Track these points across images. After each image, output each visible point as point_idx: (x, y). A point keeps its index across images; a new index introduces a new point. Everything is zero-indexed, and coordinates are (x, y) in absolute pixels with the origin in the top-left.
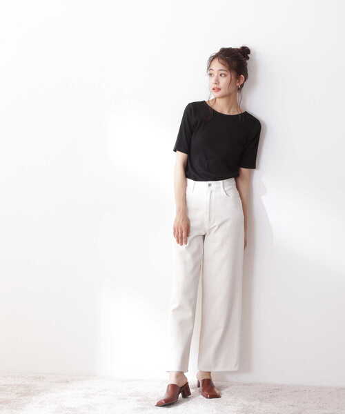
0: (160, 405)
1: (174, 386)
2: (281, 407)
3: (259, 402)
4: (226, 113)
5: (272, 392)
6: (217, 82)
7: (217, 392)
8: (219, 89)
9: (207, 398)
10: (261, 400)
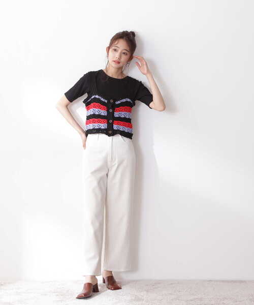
0: (80, 298)
1: (89, 284)
2: (162, 295)
3: (145, 292)
5: (153, 285)
6: (120, 58)
7: (119, 285)
8: (119, 63)
9: (112, 290)
10: (147, 291)
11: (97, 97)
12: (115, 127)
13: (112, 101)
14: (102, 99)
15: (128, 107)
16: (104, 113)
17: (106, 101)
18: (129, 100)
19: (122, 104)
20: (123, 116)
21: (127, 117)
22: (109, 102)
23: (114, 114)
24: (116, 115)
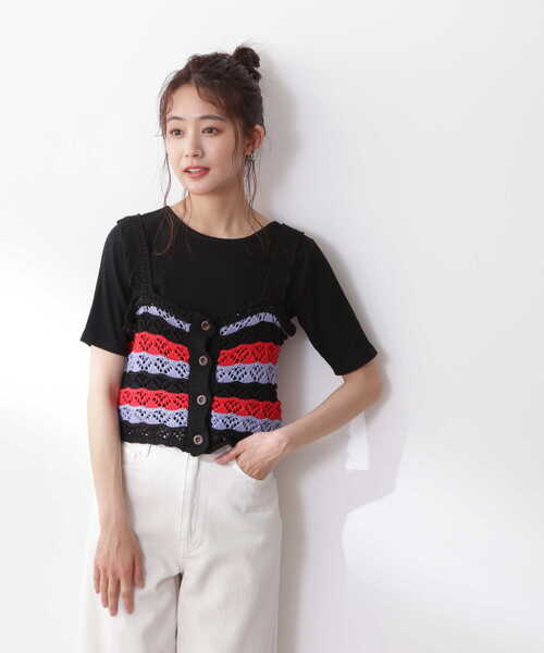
4: (220, 233)
6: (198, 152)
8: (205, 170)
11: (153, 310)
12: (218, 420)
13: (206, 326)
14: (172, 321)
15: (267, 345)
16: (177, 369)
17: (187, 327)
18: (269, 318)
19: (245, 336)
20: (247, 379)
21: (263, 381)
22: (196, 327)
23: (214, 370)
24: (224, 374)
